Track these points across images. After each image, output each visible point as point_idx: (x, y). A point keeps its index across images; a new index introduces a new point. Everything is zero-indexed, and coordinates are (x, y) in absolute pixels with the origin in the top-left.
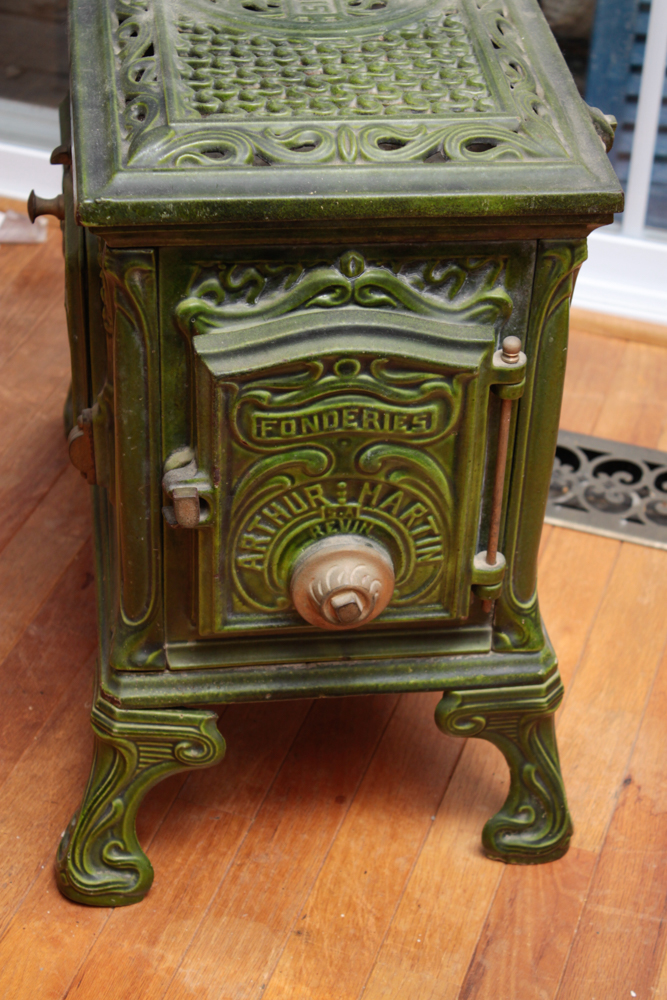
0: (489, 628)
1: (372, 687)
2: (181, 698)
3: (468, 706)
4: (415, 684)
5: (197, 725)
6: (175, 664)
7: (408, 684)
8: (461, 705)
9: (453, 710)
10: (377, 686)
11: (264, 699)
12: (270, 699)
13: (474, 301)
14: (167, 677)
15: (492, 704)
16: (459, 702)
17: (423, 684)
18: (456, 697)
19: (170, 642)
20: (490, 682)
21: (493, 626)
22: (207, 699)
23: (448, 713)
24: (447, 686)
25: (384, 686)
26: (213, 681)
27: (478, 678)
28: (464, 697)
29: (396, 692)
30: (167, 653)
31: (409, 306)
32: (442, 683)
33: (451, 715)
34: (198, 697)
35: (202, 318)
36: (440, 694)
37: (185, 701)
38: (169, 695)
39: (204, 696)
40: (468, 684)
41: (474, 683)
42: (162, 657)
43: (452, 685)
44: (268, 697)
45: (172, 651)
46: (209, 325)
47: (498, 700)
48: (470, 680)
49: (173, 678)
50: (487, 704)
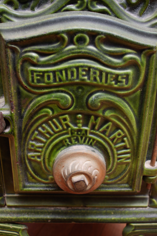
0: (147, 196)
1: (95, 220)
2: (11, 219)
3: (137, 231)
4: (114, 220)
5: (18, 231)
6: (9, 203)
7: (111, 219)
8: (134, 230)
9: (130, 232)
10: (97, 219)
11: (48, 222)
12: (50, 222)
13: (153, 17)
14: (6, 209)
15: (148, 230)
16: (133, 229)
17: (118, 220)
18: (132, 226)
19: (8, 194)
20: (147, 220)
21: (149, 195)
22: (23, 220)
23: (128, 233)
24: (128, 221)
25: (101, 220)
26: (26, 212)
27: (142, 218)
28: (135, 226)
29: (106, 222)
30: (6, 198)
31: (118, 15)
32: (126, 220)
33: (129, 234)
34: (19, 219)
35: (5, 15)
36: (125, 225)
37: (13, 221)
38: (6, 217)
39: (21, 219)
40: (138, 221)
41: (140, 221)
42: (3, 200)
43: (131, 221)
44: (49, 221)
45: (8, 197)
46: (8, 20)
47: (150, 229)
48: (138, 219)
49: (8, 210)
50: (145, 230)
